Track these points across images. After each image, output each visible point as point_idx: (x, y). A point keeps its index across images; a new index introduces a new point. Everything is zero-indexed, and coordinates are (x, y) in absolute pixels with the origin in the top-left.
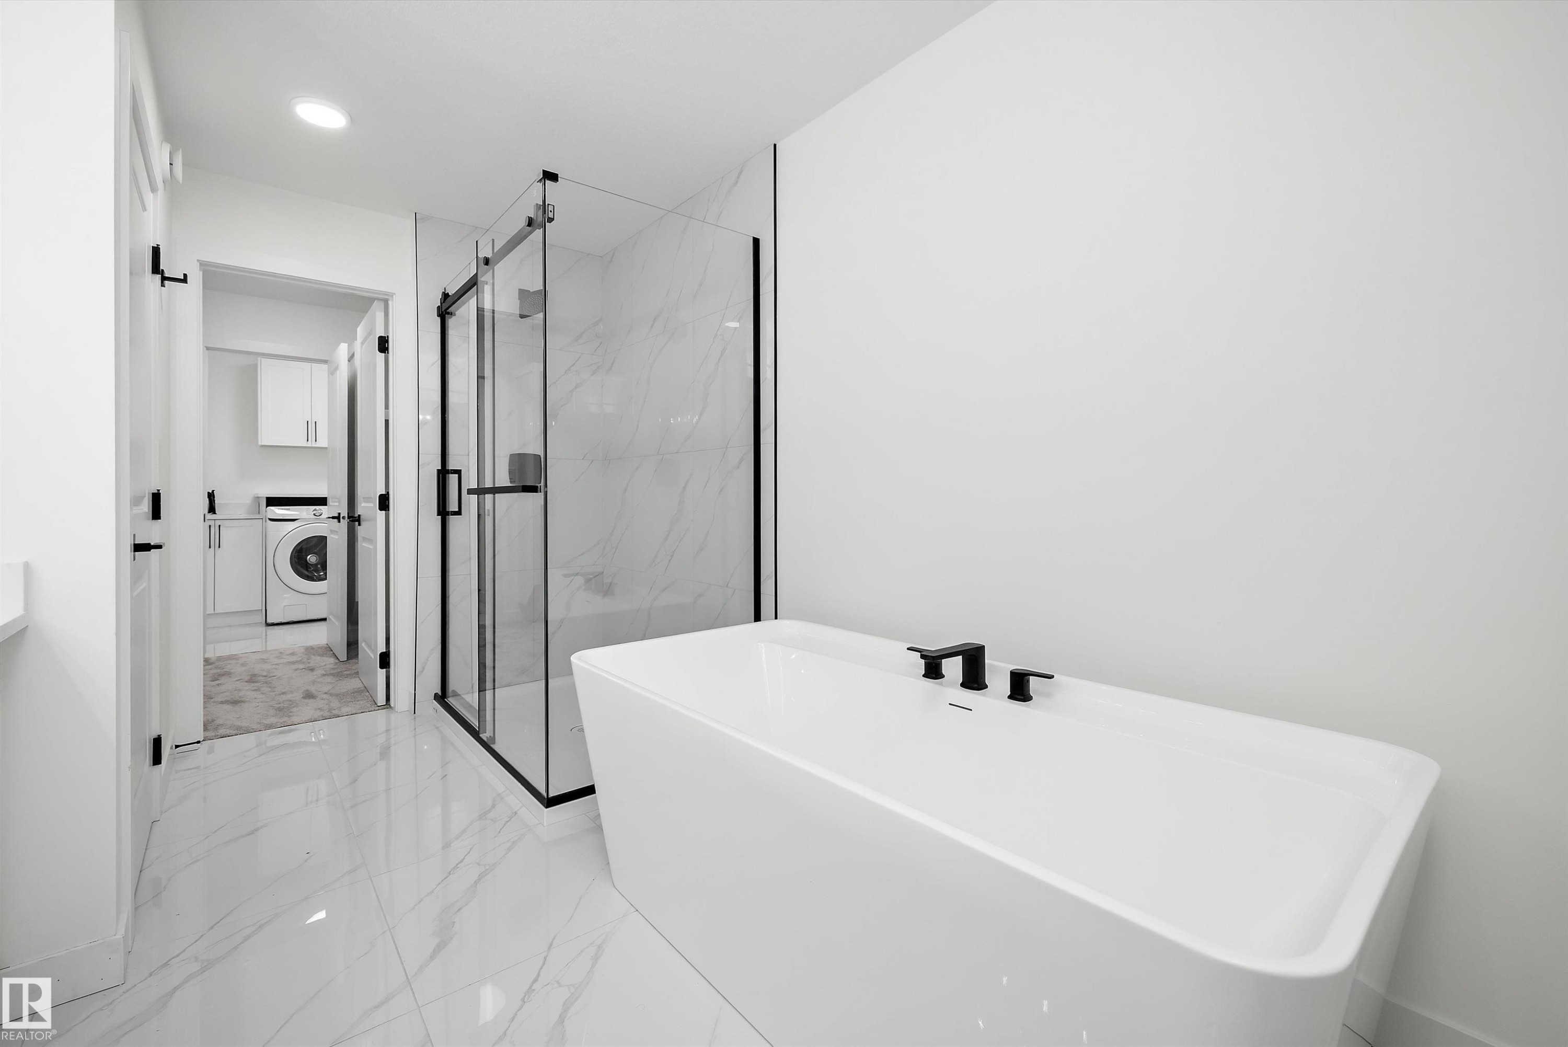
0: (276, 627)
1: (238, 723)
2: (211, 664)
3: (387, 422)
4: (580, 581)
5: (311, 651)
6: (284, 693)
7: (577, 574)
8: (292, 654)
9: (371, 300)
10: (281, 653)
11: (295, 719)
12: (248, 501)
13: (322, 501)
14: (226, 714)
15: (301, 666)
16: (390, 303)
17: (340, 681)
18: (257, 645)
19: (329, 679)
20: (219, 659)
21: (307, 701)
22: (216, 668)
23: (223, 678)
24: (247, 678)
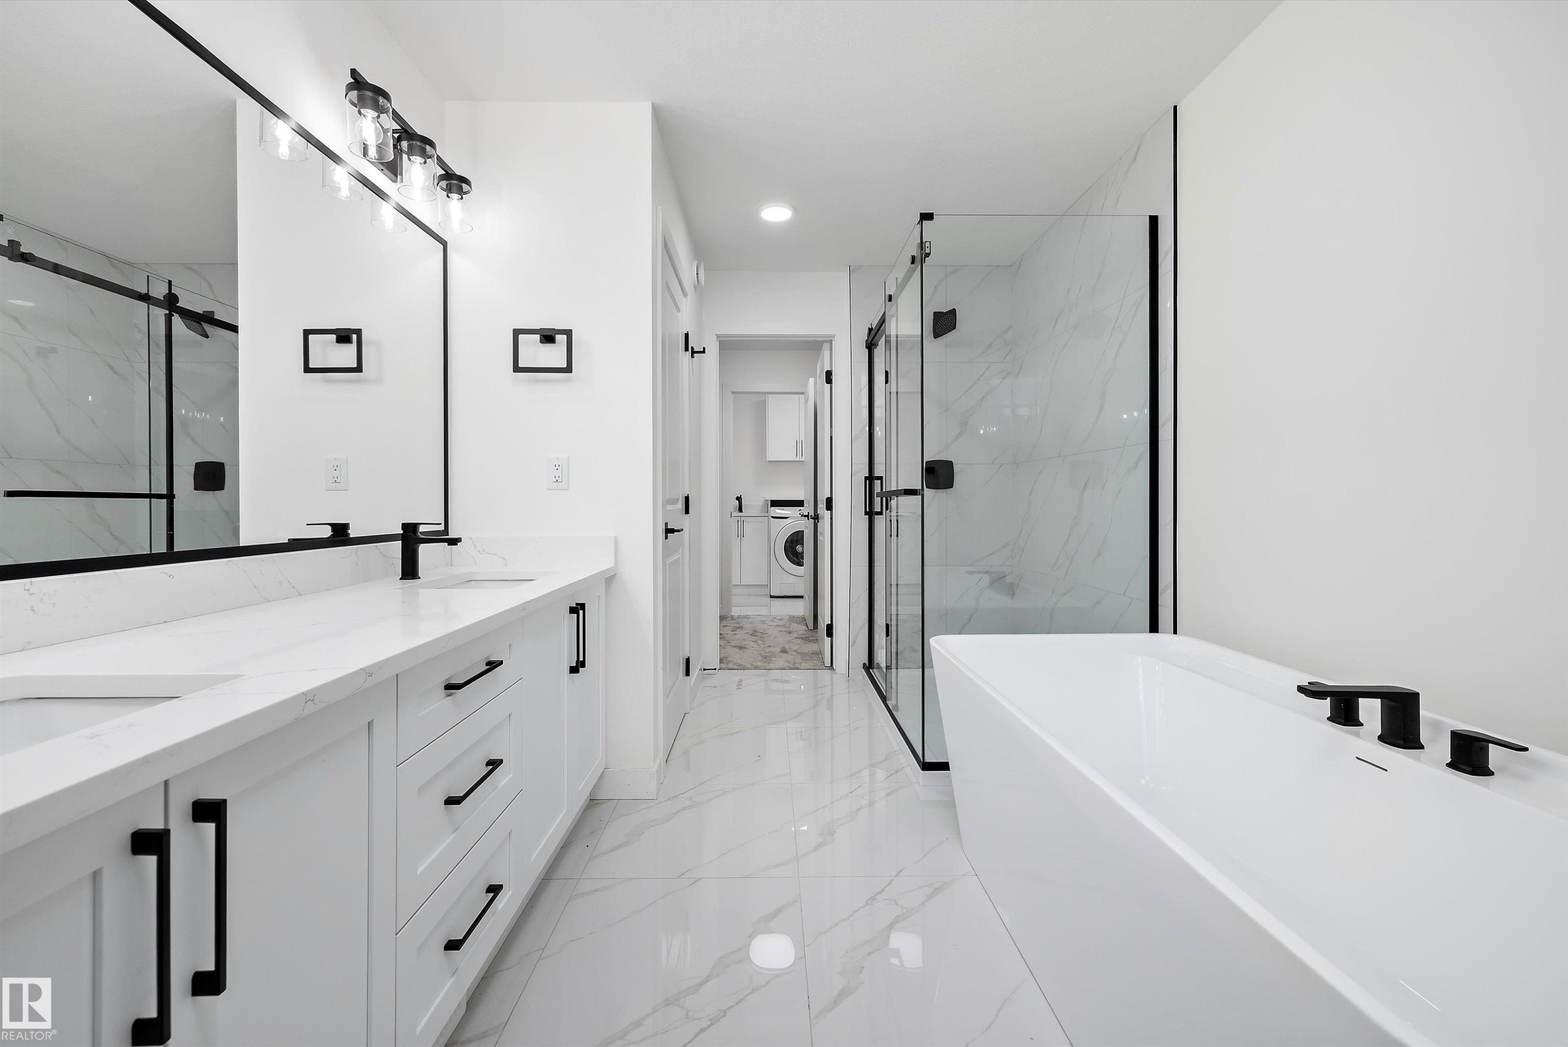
0: (776, 599)
1: (740, 662)
2: (734, 620)
3: (831, 437)
4: (986, 580)
5: (792, 619)
6: (770, 647)
7: (986, 573)
8: (780, 620)
9: (822, 342)
10: (774, 618)
11: (772, 666)
12: (761, 503)
13: (800, 503)
14: (735, 655)
15: (784, 629)
16: (833, 342)
17: (805, 644)
18: (764, 611)
19: (799, 641)
20: (739, 617)
21: (782, 654)
22: (736, 623)
23: (738, 630)
24: (751, 633)
